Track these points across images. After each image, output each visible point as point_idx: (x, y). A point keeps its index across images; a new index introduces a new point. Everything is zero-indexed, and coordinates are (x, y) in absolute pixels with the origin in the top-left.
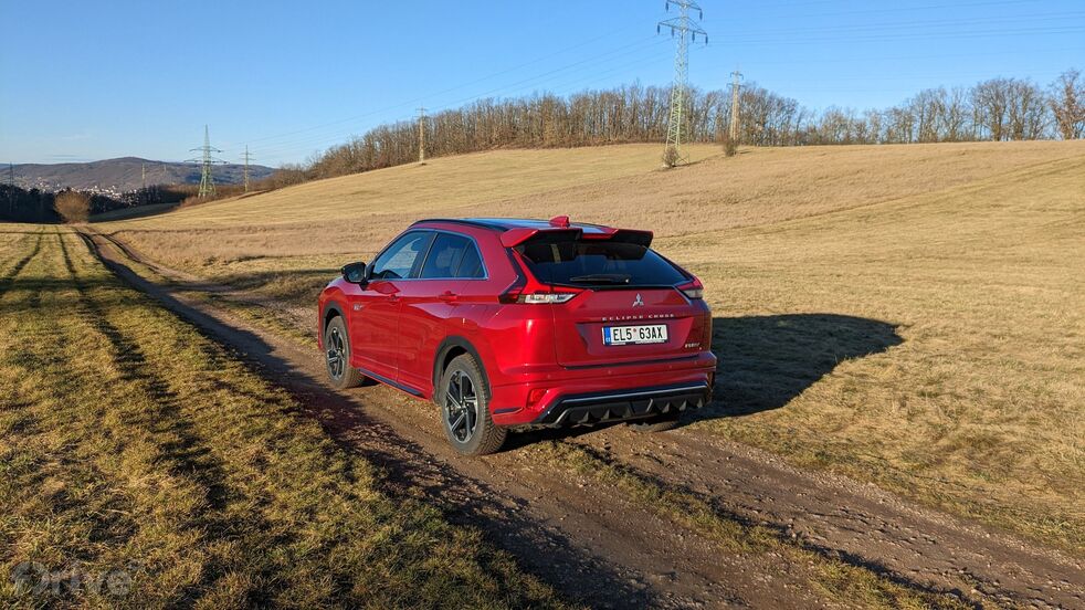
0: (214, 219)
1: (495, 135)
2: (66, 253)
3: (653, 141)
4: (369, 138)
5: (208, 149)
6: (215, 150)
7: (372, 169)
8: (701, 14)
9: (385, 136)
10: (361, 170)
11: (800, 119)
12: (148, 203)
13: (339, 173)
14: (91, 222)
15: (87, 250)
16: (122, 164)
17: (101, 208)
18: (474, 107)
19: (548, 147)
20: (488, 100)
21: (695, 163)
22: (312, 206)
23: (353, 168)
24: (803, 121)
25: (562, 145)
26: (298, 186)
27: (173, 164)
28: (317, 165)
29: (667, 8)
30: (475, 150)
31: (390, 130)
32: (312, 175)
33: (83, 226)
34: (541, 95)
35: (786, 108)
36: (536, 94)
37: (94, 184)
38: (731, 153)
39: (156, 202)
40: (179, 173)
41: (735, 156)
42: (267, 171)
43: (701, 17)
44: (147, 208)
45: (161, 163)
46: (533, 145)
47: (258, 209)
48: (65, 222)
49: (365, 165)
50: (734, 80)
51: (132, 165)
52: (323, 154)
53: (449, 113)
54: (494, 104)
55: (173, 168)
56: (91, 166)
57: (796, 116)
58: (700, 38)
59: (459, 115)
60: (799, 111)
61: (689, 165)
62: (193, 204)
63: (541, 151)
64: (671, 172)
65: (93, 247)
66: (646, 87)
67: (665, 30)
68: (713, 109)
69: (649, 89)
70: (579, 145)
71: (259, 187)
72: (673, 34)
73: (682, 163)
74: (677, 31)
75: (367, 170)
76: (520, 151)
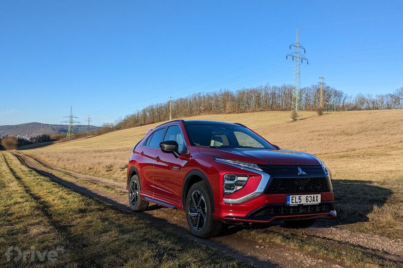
0: (77, 147)
1: (202, 108)
2: (8, 164)
3: (277, 110)
4: (144, 111)
5: (71, 117)
6: (75, 117)
7: (146, 124)
8: (305, 51)
9: (152, 110)
10: (141, 125)
11: (344, 99)
12: (43, 141)
13: (130, 127)
14: (18, 150)
15: (19, 162)
16: (31, 126)
17: (22, 144)
18: (193, 96)
19: (228, 113)
20: (199, 93)
21: (305, 119)
22: (123, 141)
23: (138, 124)
24: (346, 100)
25: (234, 112)
26: (112, 133)
27: (53, 125)
28: (120, 123)
29: (290, 48)
30: (194, 115)
31: (154, 107)
32: (119, 127)
33: (14, 151)
34: (223, 91)
35: (338, 94)
36: (221, 90)
37: (18, 134)
38: (320, 114)
39: (46, 141)
40: (55, 129)
41: (323, 115)
42: (94, 127)
43: (305, 52)
44: (43, 143)
45: (48, 125)
46: (220, 113)
47: (95, 143)
48: (5, 150)
49: (143, 122)
50: (321, 81)
51: (35, 126)
52: (123, 119)
53: (181, 99)
54: (202, 95)
55: (53, 127)
56: (17, 126)
57: (343, 99)
58: (305, 62)
59: (186, 100)
60: (344, 96)
61: (302, 119)
62: (64, 141)
63: (225, 115)
64: (295, 123)
65: (22, 161)
66: (271, 86)
67: (290, 58)
68: (304, 95)
69: (273, 88)
70: (242, 112)
71: (94, 134)
72: (293, 60)
73: (299, 118)
74: (294, 58)
75: (144, 125)
76: (215, 115)
